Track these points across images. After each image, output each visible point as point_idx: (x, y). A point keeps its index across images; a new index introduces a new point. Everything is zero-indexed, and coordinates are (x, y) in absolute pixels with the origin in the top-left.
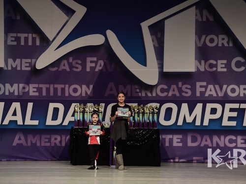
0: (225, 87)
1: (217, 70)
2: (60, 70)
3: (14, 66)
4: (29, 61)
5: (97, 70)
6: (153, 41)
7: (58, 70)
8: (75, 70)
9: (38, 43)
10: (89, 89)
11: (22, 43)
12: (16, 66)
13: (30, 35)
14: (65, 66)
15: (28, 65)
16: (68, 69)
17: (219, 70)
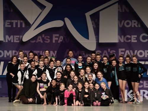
0: (136, 51)
1: (131, 41)
2: (37, 42)
3: (9, 40)
4: (18, 36)
5: (59, 42)
6: (93, 24)
7: (36, 42)
8: (46, 42)
9: (24, 26)
10: (54, 53)
11: (14, 26)
12: (11, 40)
13: (19, 21)
14: (40, 40)
15: (18, 39)
16: (42, 42)
17: (133, 41)
